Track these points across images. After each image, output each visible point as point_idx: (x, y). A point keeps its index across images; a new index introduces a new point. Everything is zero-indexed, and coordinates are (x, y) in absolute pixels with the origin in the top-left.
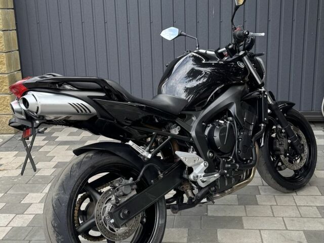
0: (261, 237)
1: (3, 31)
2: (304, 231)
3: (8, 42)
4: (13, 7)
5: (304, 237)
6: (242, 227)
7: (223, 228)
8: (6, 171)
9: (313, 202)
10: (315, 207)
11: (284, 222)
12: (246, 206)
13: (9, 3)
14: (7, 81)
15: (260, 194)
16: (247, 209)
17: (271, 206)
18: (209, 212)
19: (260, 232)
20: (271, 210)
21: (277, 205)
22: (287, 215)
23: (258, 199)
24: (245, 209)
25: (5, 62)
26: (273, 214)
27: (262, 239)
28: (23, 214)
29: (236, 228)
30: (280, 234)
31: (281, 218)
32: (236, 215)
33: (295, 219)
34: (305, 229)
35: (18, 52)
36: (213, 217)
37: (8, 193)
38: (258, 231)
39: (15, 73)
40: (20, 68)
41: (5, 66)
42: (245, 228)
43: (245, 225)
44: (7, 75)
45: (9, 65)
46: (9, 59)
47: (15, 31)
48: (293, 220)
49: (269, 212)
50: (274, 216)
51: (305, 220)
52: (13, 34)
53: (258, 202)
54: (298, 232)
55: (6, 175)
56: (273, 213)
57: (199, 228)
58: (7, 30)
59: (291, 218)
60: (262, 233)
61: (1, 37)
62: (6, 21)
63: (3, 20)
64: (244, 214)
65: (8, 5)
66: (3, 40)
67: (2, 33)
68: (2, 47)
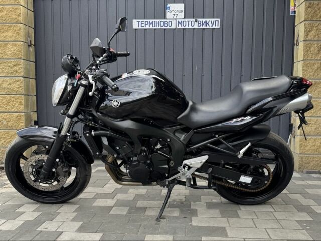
1: (24, 77)
3: (27, 87)
4: (34, 61)
6: (226, 236)
7: (207, 236)
9: (292, 217)
10: (295, 221)
11: (267, 233)
12: (229, 219)
13: (31, 57)
14: (23, 119)
15: (241, 210)
16: (230, 221)
17: (252, 219)
18: (193, 222)
20: (253, 222)
21: (258, 219)
22: (269, 227)
23: (239, 213)
24: (228, 222)
25: (23, 102)
26: (256, 226)
28: (14, 220)
29: (220, 237)
31: (264, 230)
32: (220, 226)
33: (278, 230)
34: (289, 238)
35: (35, 97)
36: (197, 227)
37: (6, 203)
38: (242, 240)
39: (31, 113)
40: (36, 110)
41: (23, 106)
42: (229, 237)
43: (229, 235)
44: (23, 114)
45: (26, 106)
46: (27, 101)
47: (34, 80)
48: (275, 231)
49: (252, 224)
50: (257, 228)
51: (288, 231)
52: (33, 82)
53: (240, 216)
55: (9, 191)
57: (184, 236)
58: (28, 78)
61: (22, 82)
62: (27, 71)
63: (24, 69)
64: (228, 225)
65: (30, 58)
66: (22, 85)
67: (22, 78)
68: (21, 90)
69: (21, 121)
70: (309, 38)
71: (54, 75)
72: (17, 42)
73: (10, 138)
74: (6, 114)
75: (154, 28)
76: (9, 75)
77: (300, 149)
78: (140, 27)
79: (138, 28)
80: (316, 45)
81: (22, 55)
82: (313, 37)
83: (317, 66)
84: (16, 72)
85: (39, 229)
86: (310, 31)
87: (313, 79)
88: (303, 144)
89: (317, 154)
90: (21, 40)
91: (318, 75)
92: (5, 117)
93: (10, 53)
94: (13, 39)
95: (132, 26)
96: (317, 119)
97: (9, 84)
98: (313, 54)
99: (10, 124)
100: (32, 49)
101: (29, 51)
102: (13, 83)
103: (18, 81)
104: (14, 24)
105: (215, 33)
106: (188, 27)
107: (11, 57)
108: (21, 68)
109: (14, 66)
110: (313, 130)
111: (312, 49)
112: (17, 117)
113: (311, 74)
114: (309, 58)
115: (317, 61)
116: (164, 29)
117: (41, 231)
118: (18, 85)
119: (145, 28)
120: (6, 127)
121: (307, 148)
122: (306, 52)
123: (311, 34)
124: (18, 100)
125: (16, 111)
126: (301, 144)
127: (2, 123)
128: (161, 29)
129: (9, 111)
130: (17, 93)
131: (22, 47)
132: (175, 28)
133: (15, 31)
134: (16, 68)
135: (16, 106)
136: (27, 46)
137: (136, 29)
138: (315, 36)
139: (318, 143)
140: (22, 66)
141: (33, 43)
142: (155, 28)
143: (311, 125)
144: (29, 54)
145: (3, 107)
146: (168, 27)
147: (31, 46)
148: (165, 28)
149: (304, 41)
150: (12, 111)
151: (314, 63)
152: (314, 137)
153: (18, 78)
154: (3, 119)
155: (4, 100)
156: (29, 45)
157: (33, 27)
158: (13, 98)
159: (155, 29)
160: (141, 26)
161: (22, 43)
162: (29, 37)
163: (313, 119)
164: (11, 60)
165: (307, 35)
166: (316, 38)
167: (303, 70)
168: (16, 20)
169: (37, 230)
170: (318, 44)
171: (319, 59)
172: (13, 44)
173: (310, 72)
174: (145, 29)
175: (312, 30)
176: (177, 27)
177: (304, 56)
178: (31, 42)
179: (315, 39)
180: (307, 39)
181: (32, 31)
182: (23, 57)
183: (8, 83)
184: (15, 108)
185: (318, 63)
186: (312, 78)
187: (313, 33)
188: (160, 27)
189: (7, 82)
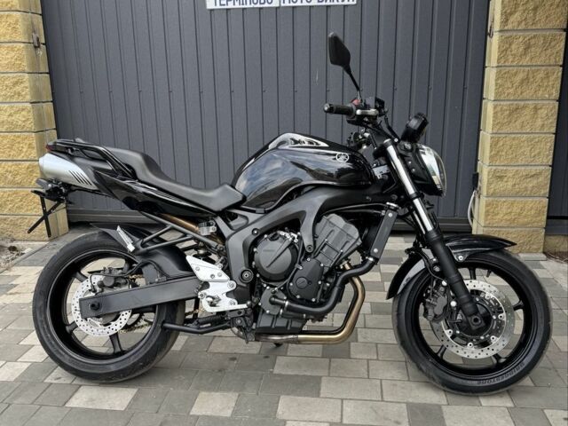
0: (342, 412)
1: (32, 103)
2: (408, 404)
3: (39, 118)
4: (47, 71)
5: (405, 414)
6: (318, 395)
7: (288, 394)
8: (17, 295)
12: (333, 360)
13: (41, 66)
14: (37, 170)
15: (357, 341)
16: (333, 365)
17: (368, 360)
18: (276, 367)
19: (342, 403)
20: (366, 367)
21: (378, 359)
22: (388, 376)
23: (352, 348)
24: (330, 365)
25: (34, 144)
26: (368, 375)
27: (342, 415)
28: (16, 361)
29: (308, 396)
30: (372, 408)
31: (379, 382)
33: (398, 383)
34: (410, 400)
35: (55, 131)
37: (9, 327)
38: (340, 402)
41: (35, 151)
42: (322, 395)
43: (322, 391)
45: (41, 149)
46: (41, 140)
47: (51, 104)
48: (394, 385)
49: (363, 370)
50: (369, 378)
51: (414, 385)
52: (49, 107)
53: (352, 353)
54: (398, 405)
55: (16, 301)
56: (368, 372)
57: (254, 394)
58: (39, 102)
59: (394, 382)
60: (344, 405)
61: (30, 111)
62: (36, 91)
63: (31, 89)
64: (326, 373)
65: (39, 68)
66: (31, 116)
67: (29, 105)
68: (30, 125)
69: (35, 175)
70: (510, 26)
71: (81, 93)
72: (15, 45)
73: (21, 201)
74: (10, 163)
75: (242, 6)
76: (8, 100)
77: (486, 220)
78: (218, 7)
79: (213, 7)
80: (521, 40)
81: (25, 65)
82: (516, 24)
83: (521, 76)
84: (19, 94)
85: (48, 380)
86: (511, 14)
87: (513, 100)
88: (492, 210)
89: (514, 227)
90: (20, 40)
91: (521, 93)
92: (9, 169)
93: (6, 62)
94: (8, 38)
95: (205, 5)
96: (516, 168)
97: (11, 115)
98: (514, 55)
99: (18, 179)
100: (42, 52)
101: (37, 56)
102: (16, 112)
103: (23, 110)
104: (7, 13)
105: (347, 13)
106: (300, 4)
107: (8, 70)
108: (26, 88)
109: (15, 84)
110: (510, 187)
111: (513, 47)
112: (28, 168)
113: (511, 91)
114: (506, 64)
115: (522, 68)
116: (260, 9)
117: (51, 384)
118: (24, 117)
119: (226, 7)
120: (13, 184)
121: (498, 217)
122: (503, 52)
123: (512, 19)
124: (26, 141)
125: (25, 158)
126: (487, 211)
127: (6, 177)
128: (253, 8)
129: (15, 158)
130: (24, 129)
131: (24, 53)
132: (278, 5)
133: (9, 25)
134: (18, 88)
135: (24, 150)
136: (33, 49)
137: (211, 10)
138: (520, 23)
139: (516, 209)
140: (27, 84)
141: (43, 41)
142: (244, 6)
143: (505, 179)
144: (38, 61)
145: (4, 152)
146: (266, 5)
147: (39, 47)
148: (262, 6)
149: (500, 31)
150: (19, 158)
151: (516, 73)
152: (509, 199)
153: (23, 104)
154: (7, 171)
155: (5, 142)
156: (35, 47)
157: (40, 12)
158: (19, 137)
159: (244, 9)
160: (221, 5)
161: (22, 45)
162: (34, 32)
163: (509, 168)
164: (9, 75)
165: (505, 21)
166: (522, 26)
167: (496, 84)
168: (9, 5)
169: (46, 381)
170: (525, 37)
171: (525, 64)
172: (8, 47)
173: (508, 88)
174: (227, 9)
175: (515, 12)
176: (282, 5)
177: (499, 60)
178: (38, 40)
179: (520, 28)
180: (506, 28)
181: (39, 20)
182: (26, 69)
183: (7, 114)
184: (23, 155)
185: (524, 71)
186: (512, 98)
187: (517, 16)
188: (252, 5)
189: (6, 111)
